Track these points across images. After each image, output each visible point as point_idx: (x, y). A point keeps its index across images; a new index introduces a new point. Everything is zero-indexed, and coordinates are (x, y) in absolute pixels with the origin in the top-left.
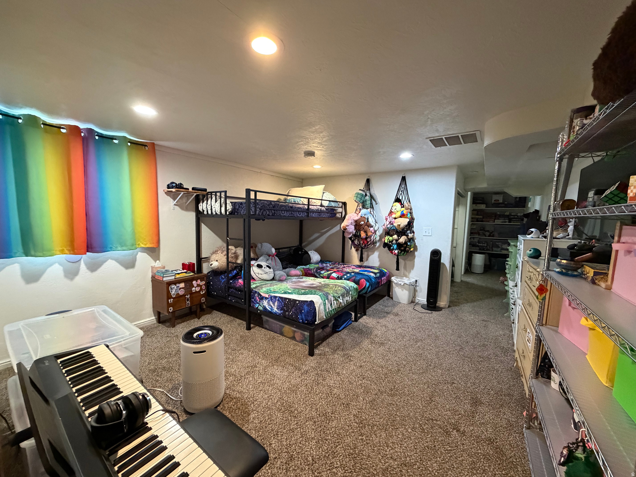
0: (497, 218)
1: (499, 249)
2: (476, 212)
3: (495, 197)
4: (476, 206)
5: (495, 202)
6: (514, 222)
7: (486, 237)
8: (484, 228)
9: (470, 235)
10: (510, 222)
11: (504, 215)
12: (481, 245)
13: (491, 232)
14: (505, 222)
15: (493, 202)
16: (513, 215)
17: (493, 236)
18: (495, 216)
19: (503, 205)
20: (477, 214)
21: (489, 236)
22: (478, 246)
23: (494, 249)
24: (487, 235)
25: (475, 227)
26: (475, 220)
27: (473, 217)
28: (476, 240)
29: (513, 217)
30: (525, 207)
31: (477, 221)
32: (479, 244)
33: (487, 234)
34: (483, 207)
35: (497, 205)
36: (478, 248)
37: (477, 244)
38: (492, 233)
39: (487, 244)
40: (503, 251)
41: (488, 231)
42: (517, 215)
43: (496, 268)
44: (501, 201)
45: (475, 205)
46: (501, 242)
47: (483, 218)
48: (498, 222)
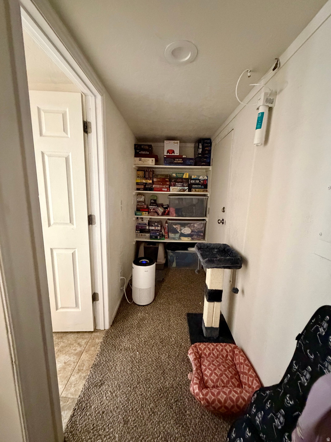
0: (172, 183)
1: (178, 235)
2: (141, 173)
3: (168, 146)
4: (140, 160)
5: (168, 154)
6: (195, 191)
7: (158, 215)
8: (155, 201)
9: (136, 215)
10: (190, 190)
11: (182, 178)
12: (153, 228)
13: (165, 206)
14: (184, 191)
15: (166, 154)
16: (193, 179)
17: (168, 214)
18: (170, 181)
19: (180, 161)
20: (145, 177)
21: (163, 214)
22: (149, 231)
23: (171, 235)
24: (160, 214)
25: (142, 199)
26: (143, 187)
27: (139, 181)
28: (146, 221)
29: (193, 181)
30: (209, 165)
31: (145, 189)
32: (151, 228)
33: (160, 210)
34: (150, 162)
35: (171, 159)
36: (148, 235)
37: (147, 227)
38: (167, 208)
39: (161, 227)
40: (182, 238)
41: (162, 205)
42: (199, 180)
43: (174, 265)
44: (177, 153)
45: (138, 158)
46: (179, 224)
47: (153, 182)
48: (174, 190)
